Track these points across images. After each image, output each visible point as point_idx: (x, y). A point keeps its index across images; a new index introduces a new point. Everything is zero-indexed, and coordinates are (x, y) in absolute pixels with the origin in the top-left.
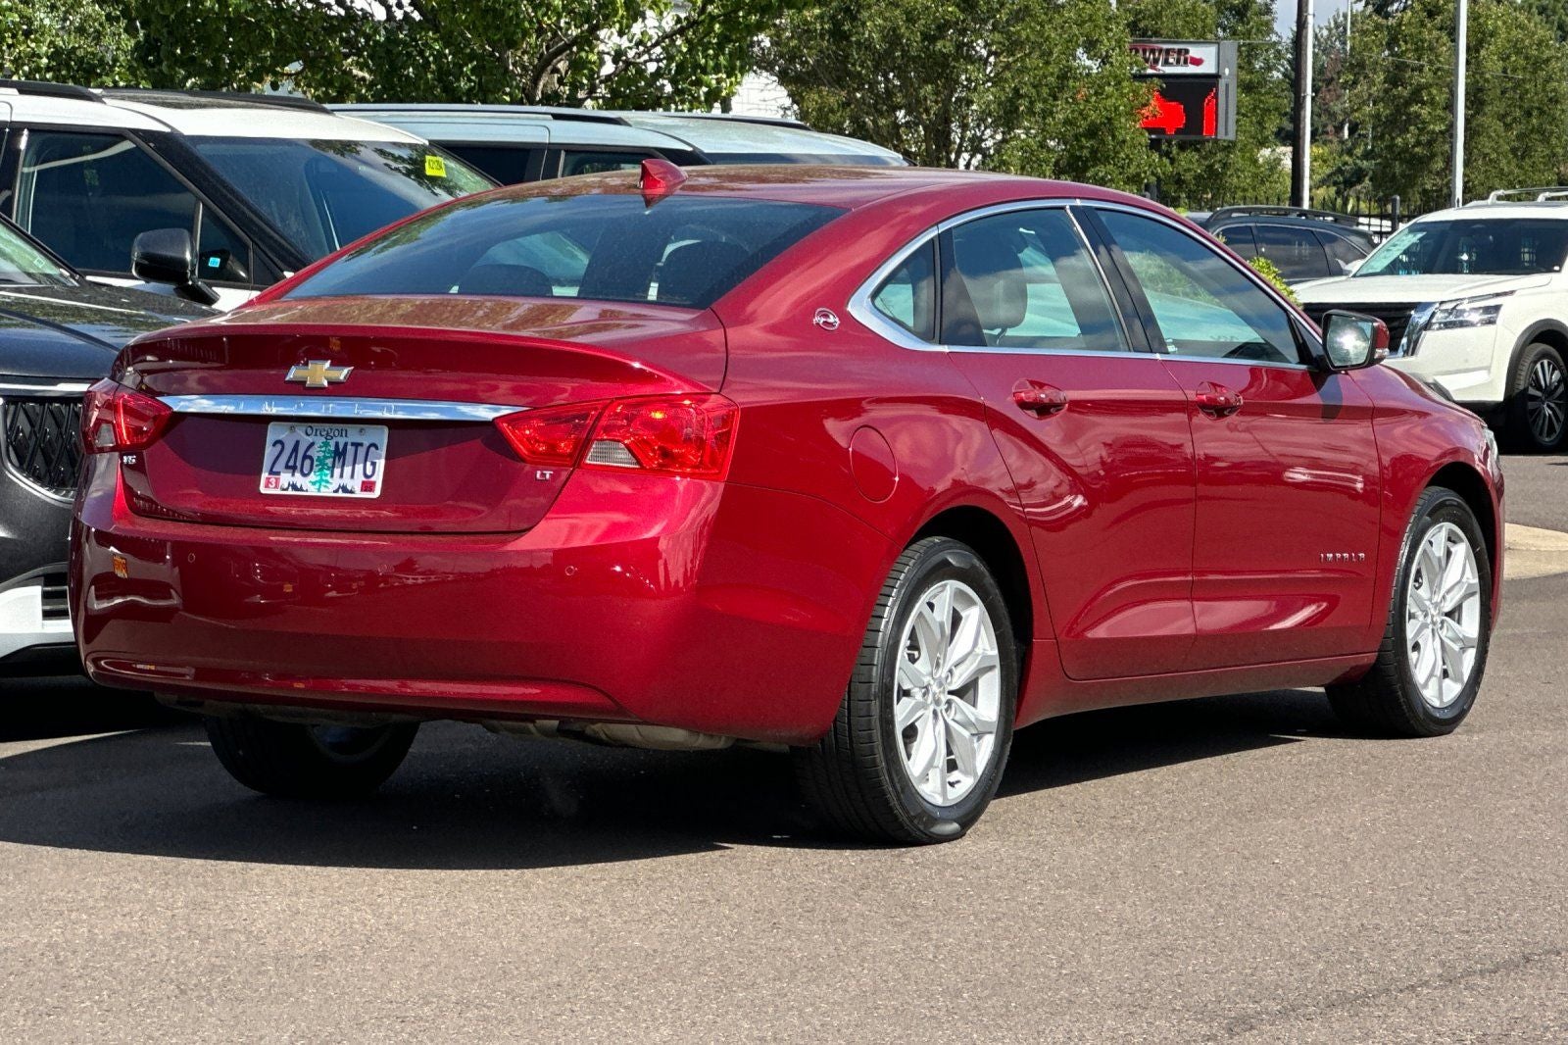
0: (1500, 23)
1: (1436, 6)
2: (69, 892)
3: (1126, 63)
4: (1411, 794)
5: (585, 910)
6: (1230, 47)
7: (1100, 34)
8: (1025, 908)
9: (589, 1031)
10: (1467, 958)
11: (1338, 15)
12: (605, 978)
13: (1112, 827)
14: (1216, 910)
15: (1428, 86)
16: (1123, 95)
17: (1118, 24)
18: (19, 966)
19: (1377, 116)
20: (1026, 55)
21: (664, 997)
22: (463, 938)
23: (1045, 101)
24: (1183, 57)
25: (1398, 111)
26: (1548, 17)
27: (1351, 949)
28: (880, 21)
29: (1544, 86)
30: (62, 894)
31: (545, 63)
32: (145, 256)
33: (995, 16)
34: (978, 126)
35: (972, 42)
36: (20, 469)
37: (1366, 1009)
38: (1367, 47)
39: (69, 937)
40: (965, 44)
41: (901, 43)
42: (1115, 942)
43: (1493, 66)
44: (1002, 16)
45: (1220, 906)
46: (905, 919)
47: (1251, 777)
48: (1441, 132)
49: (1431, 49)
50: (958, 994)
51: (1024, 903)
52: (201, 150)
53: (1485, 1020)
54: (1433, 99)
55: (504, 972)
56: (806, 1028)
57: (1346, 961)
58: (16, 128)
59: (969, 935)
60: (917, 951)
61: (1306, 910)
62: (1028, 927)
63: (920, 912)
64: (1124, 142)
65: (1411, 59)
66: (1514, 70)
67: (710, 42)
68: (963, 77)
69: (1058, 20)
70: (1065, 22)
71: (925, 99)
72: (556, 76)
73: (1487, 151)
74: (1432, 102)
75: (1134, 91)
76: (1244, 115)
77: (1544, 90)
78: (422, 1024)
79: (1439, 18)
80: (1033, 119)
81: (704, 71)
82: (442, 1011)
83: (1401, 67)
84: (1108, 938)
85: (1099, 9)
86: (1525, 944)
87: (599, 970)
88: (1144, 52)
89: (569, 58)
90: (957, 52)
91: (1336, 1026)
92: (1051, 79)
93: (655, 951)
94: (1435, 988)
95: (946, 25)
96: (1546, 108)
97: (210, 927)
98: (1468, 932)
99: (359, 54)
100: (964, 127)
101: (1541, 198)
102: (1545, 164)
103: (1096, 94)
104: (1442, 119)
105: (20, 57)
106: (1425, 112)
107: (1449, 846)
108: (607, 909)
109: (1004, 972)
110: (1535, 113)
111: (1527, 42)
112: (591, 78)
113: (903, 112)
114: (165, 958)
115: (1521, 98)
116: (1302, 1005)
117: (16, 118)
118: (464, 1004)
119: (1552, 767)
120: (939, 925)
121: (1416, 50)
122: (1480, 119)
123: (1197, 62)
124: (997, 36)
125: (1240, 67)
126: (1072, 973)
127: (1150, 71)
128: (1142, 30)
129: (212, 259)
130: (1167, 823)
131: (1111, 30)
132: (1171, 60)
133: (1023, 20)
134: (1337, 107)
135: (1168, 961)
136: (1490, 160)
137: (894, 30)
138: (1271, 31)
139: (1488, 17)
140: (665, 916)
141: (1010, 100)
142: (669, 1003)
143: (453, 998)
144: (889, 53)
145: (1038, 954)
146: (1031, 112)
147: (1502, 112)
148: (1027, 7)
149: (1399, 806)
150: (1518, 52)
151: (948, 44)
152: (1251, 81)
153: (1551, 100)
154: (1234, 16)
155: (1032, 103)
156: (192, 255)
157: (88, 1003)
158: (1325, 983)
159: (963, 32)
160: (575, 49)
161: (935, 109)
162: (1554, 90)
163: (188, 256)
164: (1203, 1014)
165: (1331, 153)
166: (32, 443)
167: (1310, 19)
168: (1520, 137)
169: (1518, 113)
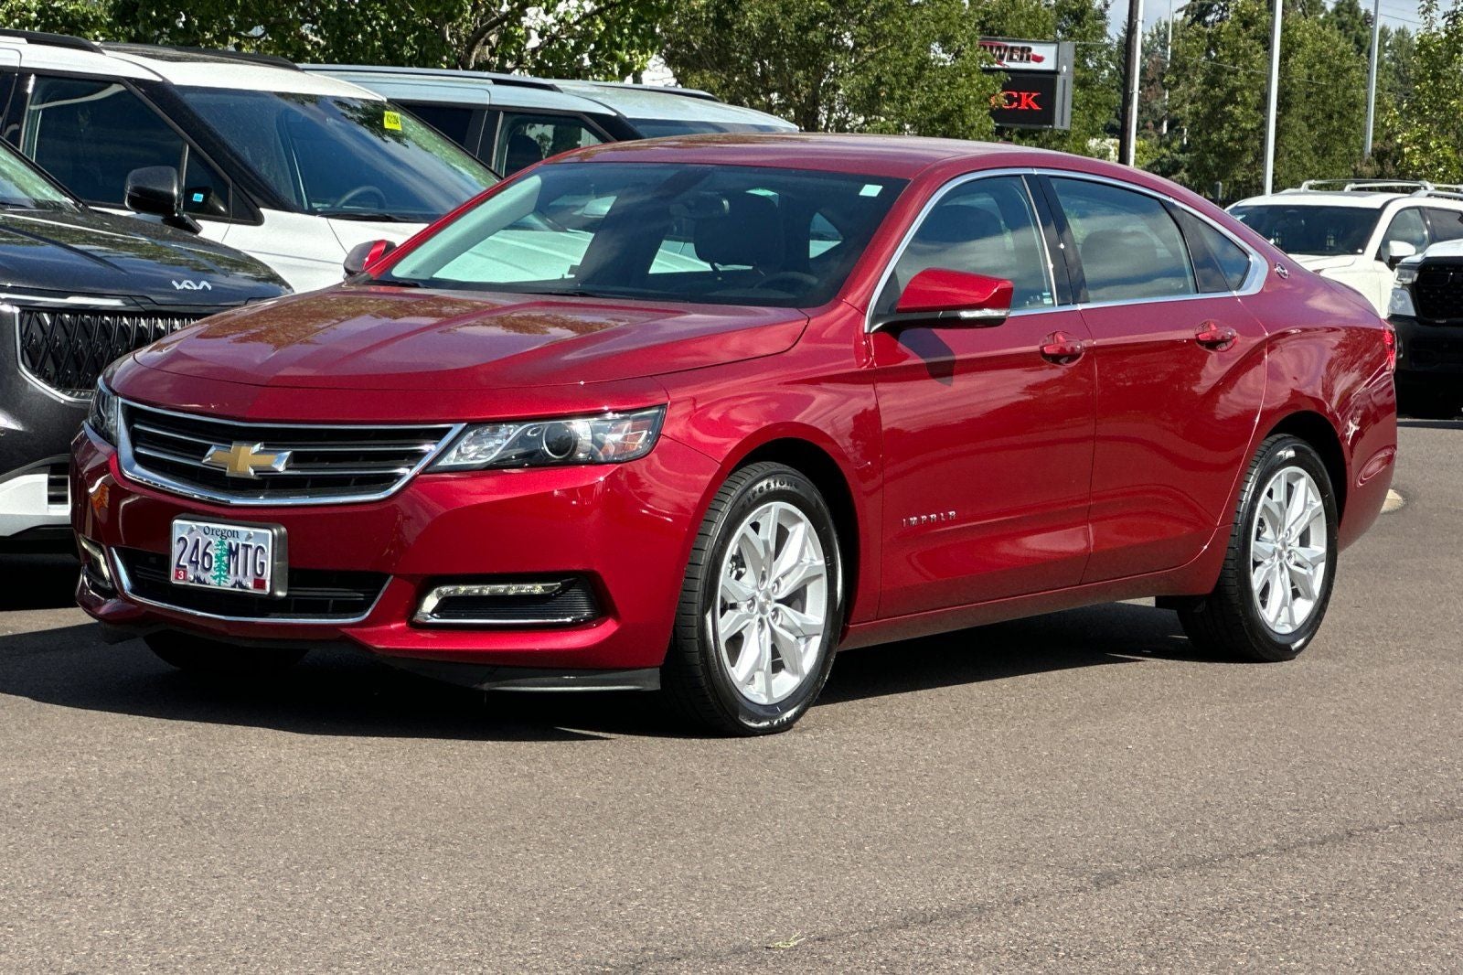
0: (1307, 35)
1: (1251, 17)
2: (79, 737)
3: (978, 57)
4: (1244, 695)
5: (530, 767)
6: (1069, 47)
7: (955, 31)
8: (913, 778)
9: (543, 867)
10: (1298, 832)
11: (1160, 23)
12: (554, 824)
13: (985, 714)
14: (1079, 786)
15: (1242, 88)
16: (972, 86)
17: (971, 21)
18: (41, 797)
19: (1197, 114)
20: (888, 47)
21: (606, 841)
22: (426, 786)
23: (904, 88)
24: (1025, 54)
25: (1214, 110)
26: (1346, 32)
27: (1198, 821)
28: (758, 12)
29: (1344, 92)
30: (73, 739)
31: (478, 36)
32: (136, 190)
33: (861, 11)
34: (843, 109)
35: (841, 33)
36: (33, 371)
37: (1214, 870)
38: (1189, 52)
39: (82, 774)
40: (833, 36)
41: (777, 32)
42: (993, 809)
43: (1300, 73)
44: (868, 12)
45: (1082, 782)
46: (810, 784)
47: (1103, 677)
48: (1252, 130)
49: (1245, 55)
50: (860, 847)
51: (912, 774)
52: (189, 98)
53: (1317, 882)
54: (1245, 100)
55: (465, 816)
56: (731, 870)
57: (1194, 831)
58: (24, 73)
59: (866, 799)
60: (822, 810)
61: (1157, 787)
62: (917, 794)
63: (821, 778)
64: (973, 127)
65: (1227, 64)
66: (1318, 77)
67: (625, 23)
68: (832, 64)
69: (918, 17)
70: (924, 19)
71: (797, 82)
72: (488, 48)
73: (1292, 148)
74: (1245, 103)
75: (982, 82)
76: (1078, 109)
77: (1344, 96)
78: (398, 855)
79: (1253, 28)
80: (892, 104)
81: (619, 47)
82: (413, 846)
83: (1218, 71)
84: (988, 805)
85: (954, 8)
86: (1348, 822)
87: (547, 817)
88: (991, 48)
89: (499, 33)
90: (827, 42)
91: (1189, 883)
92: (910, 69)
93: (594, 803)
94: (1272, 855)
95: (820, 17)
96: (1345, 113)
97: (205, 770)
98: (1298, 810)
99: (314, 21)
100: (831, 110)
101: (1348, 188)
102: (1343, 162)
103: (949, 83)
104: (1254, 119)
105: (12, 11)
106: (1238, 111)
107: (1279, 739)
108: (549, 767)
109: (899, 831)
110: (1336, 116)
111: (1331, 53)
112: (518, 50)
113: (776, 94)
114: (168, 794)
115: (1324, 103)
116: (1159, 865)
117: (24, 64)
118: (432, 841)
119: (1364, 677)
120: (839, 790)
121: (1232, 56)
122: (1287, 119)
123: (1039, 59)
124: (863, 30)
125: (1076, 65)
126: (958, 834)
127: (997, 66)
128: (991, 29)
129: (196, 195)
130: (1032, 712)
131: (964, 28)
132: (1015, 57)
133: (887, 16)
134: (1157, 105)
135: (1040, 826)
136: (1295, 157)
137: (771, 20)
138: (1104, 34)
139: (1297, 29)
140: (600, 774)
141: (872, 87)
142: (611, 846)
143: (423, 836)
144: (766, 41)
145: (928, 816)
146: (891, 98)
147: (1307, 114)
148: (890, 4)
149: (1234, 705)
150: (1322, 62)
151: (819, 35)
152: (1085, 79)
153: (1350, 105)
154: (1072, 20)
155: (892, 90)
156: (178, 190)
157: (106, 829)
158: (1177, 848)
159: (832, 25)
160: (506, 24)
161: (806, 91)
162: (1353, 96)
163: (175, 191)
164: (1072, 870)
165: (1151, 146)
166: (43, 348)
167: (1140, 25)
168: (1323, 136)
169: (1320, 116)
